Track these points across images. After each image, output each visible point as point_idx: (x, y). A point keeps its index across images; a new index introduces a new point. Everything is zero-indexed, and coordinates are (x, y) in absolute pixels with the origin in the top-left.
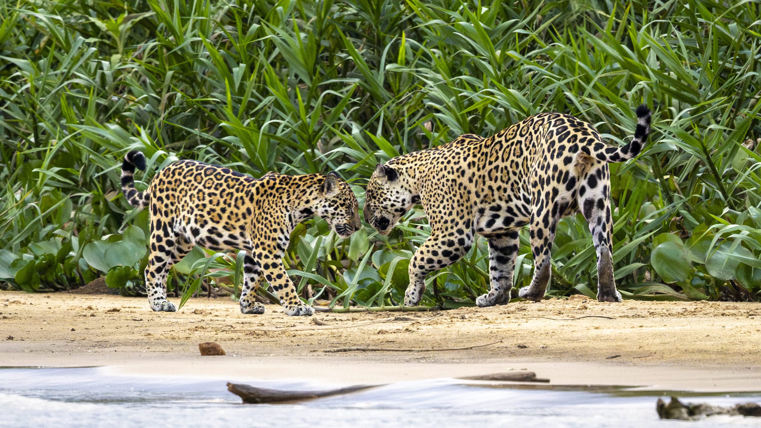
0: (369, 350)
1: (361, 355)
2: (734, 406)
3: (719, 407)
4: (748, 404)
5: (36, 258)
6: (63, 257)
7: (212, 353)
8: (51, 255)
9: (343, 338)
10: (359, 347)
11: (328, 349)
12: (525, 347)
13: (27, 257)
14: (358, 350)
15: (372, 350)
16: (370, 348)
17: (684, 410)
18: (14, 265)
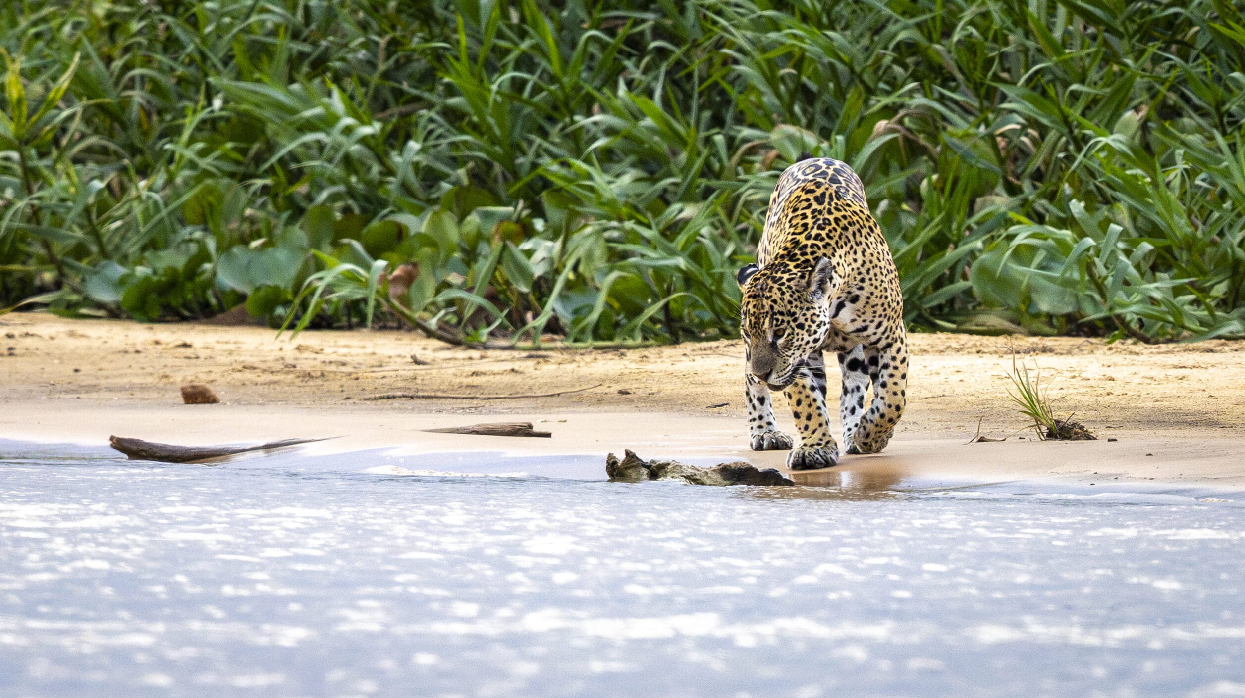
0: (418, 397)
1: (410, 404)
2: (715, 467)
3: (693, 468)
4: (736, 463)
5: (155, 272)
6: (192, 270)
7: (200, 400)
8: (174, 270)
9: (419, 381)
10: (406, 393)
11: (368, 396)
12: (628, 393)
13: (141, 271)
14: (404, 396)
15: (423, 397)
16: (420, 394)
17: (644, 471)
18: (122, 282)
